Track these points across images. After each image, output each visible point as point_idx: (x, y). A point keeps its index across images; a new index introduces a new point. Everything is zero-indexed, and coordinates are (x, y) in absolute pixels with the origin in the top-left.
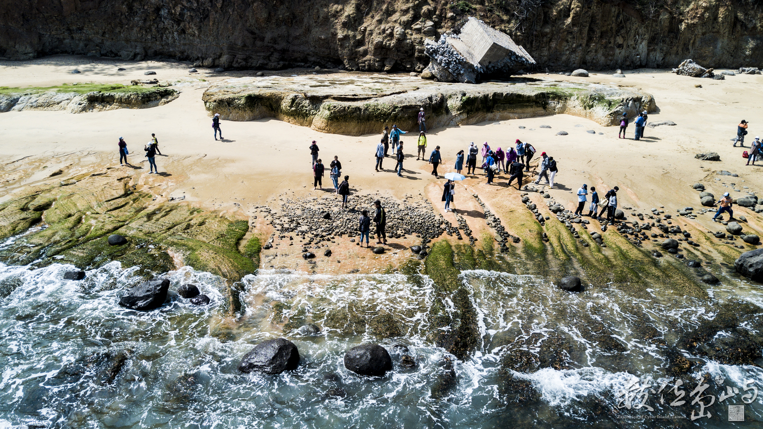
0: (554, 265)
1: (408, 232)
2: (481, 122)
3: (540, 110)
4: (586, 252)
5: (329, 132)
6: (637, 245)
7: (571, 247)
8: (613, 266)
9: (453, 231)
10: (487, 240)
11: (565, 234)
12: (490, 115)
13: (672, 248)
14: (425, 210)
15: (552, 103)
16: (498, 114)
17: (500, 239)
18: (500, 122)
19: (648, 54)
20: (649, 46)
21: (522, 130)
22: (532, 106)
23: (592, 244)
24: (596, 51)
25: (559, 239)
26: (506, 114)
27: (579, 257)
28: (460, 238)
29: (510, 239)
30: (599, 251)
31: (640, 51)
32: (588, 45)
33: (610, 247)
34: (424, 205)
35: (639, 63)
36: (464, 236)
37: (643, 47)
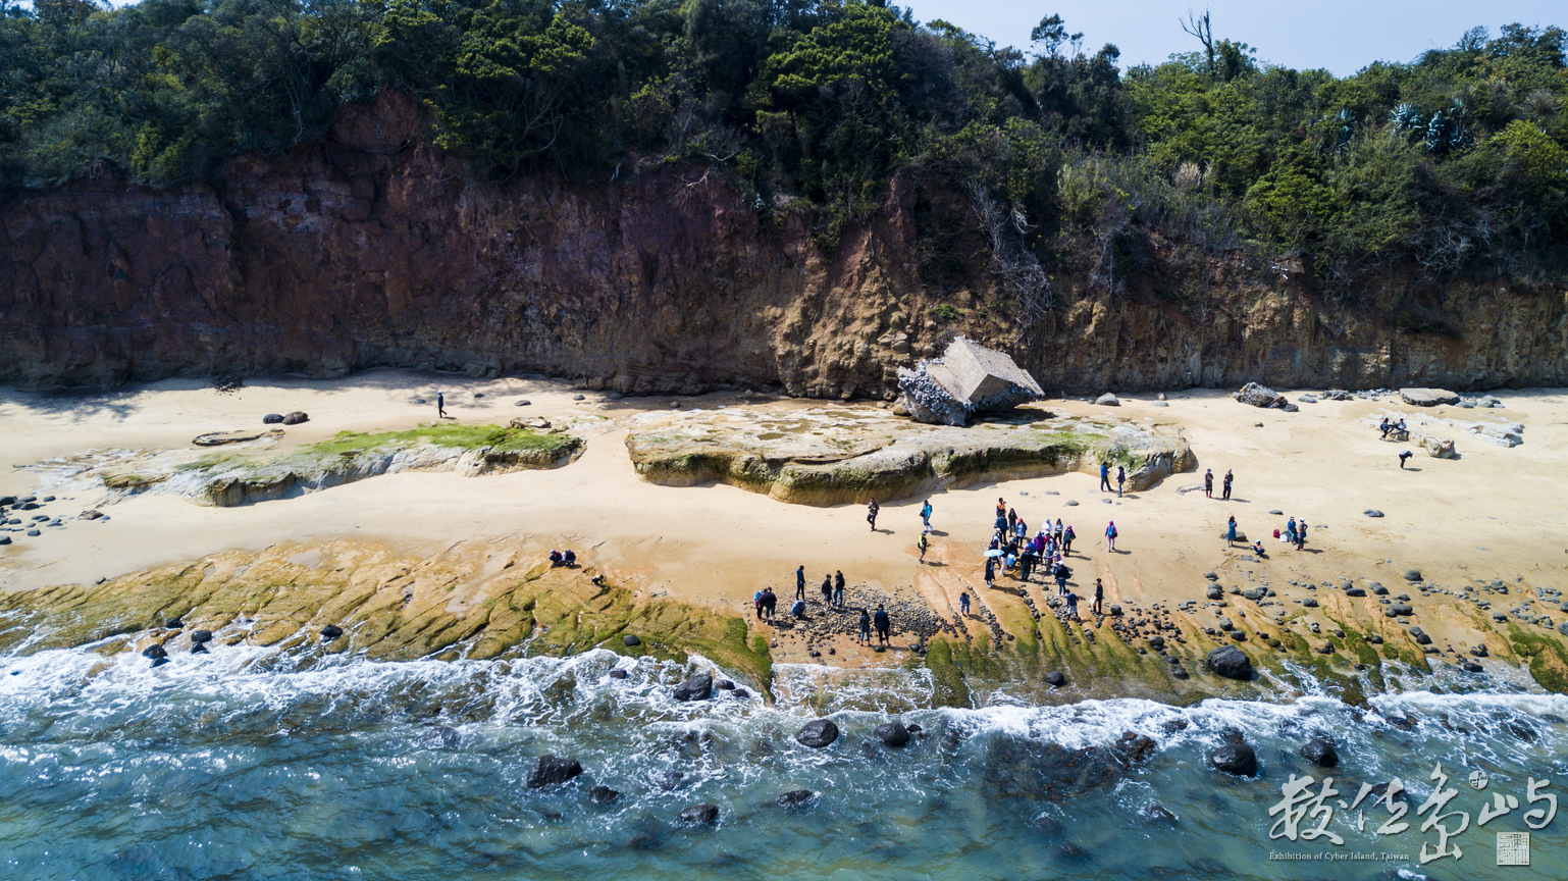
0: (1044, 662)
1: (904, 630)
2: (973, 485)
3: (1048, 468)
4: (1076, 649)
5: (792, 502)
6: (1126, 642)
7: (1062, 645)
8: (1097, 662)
9: (949, 628)
11: (1058, 631)
12: (984, 476)
13: (1158, 645)
14: (918, 605)
15: (1063, 459)
16: (994, 474)
17: (994, 637)
18: (998, 485)
19: (1203, 369)
20: (1202, 359)
22: (1037, 464)
23: (1084, 641)
24: (1130, 367)
25: (1052, 637)
26: (1004, 473)
27: (1068, 654)
28: (957, 636)
29: (1005, 637)
30: (1088, 648)
31: (1191, 366)
32: (1118, 359)
33: (1100, 645)
34: (917, 599)
35: (1190, 382)
36: (960, 634)
37: (1194, 360)
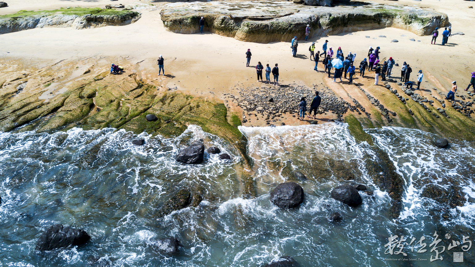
2: (341, 33)
3: (376, 25)
5: (248, 41)
8: (460, 131)
9: (354, 109)
10: (377, 115)
11: (422, 110)
12: (345, 29)
14: (330, 95)
16: (350, 28)
17: (384, 113)
18: (353, 33)
21: (368, 38)
23: (441, 116)
25: (420, 113)
26: (355, 27)
27: (437, 125)
28: (360, 114)
29: (390, 114)
30: (448, 121)
33: (453, 118)
34: (327, 91)
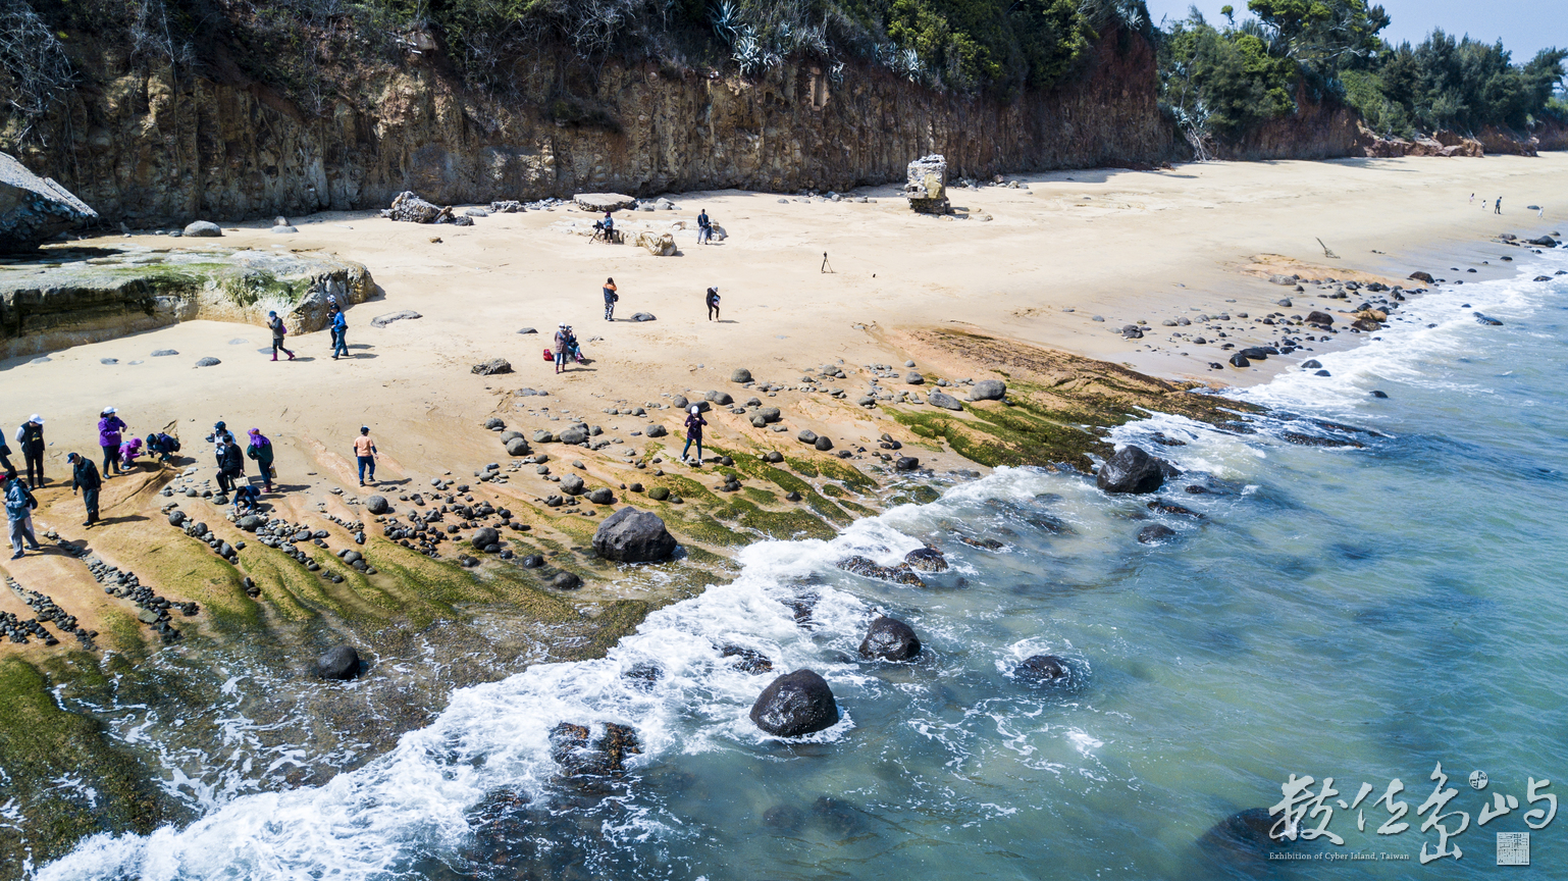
0: (288, 634)
3: (141, 318)
4: (343, 592)
7: (310, 592)
9: (25, 630)
10: (123, 628)
11: (289, 569)
13: (489, 543)
15: (165, 301)
17: (151, 617)
19: (329, 185)
20: (328, 169)
22: (119, 312)
23: (350, 575)
24: (224, 183)
27: (333, 606)
28: (52, 642)
29: (175, 611)
30: (368, 584)
31: (313, 178)
32: (203, 171)
33: (385, 572)
35: (315, 202)
36: (58, 634)
37: (316, 171)
